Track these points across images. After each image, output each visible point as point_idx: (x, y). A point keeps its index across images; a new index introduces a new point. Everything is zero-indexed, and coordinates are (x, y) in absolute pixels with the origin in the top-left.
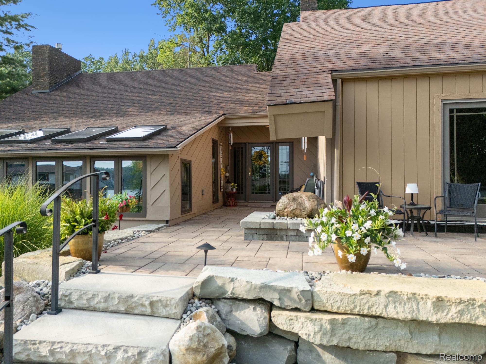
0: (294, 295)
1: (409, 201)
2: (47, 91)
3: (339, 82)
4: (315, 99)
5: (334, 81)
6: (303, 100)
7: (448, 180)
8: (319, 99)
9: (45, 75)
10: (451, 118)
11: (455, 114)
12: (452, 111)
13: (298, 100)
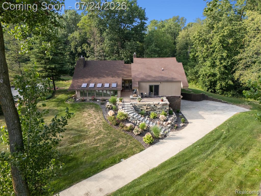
2: (83, 68)
3: (139, 83)
7: (149, 92)
11: (150, 86)
13: (135, 87)
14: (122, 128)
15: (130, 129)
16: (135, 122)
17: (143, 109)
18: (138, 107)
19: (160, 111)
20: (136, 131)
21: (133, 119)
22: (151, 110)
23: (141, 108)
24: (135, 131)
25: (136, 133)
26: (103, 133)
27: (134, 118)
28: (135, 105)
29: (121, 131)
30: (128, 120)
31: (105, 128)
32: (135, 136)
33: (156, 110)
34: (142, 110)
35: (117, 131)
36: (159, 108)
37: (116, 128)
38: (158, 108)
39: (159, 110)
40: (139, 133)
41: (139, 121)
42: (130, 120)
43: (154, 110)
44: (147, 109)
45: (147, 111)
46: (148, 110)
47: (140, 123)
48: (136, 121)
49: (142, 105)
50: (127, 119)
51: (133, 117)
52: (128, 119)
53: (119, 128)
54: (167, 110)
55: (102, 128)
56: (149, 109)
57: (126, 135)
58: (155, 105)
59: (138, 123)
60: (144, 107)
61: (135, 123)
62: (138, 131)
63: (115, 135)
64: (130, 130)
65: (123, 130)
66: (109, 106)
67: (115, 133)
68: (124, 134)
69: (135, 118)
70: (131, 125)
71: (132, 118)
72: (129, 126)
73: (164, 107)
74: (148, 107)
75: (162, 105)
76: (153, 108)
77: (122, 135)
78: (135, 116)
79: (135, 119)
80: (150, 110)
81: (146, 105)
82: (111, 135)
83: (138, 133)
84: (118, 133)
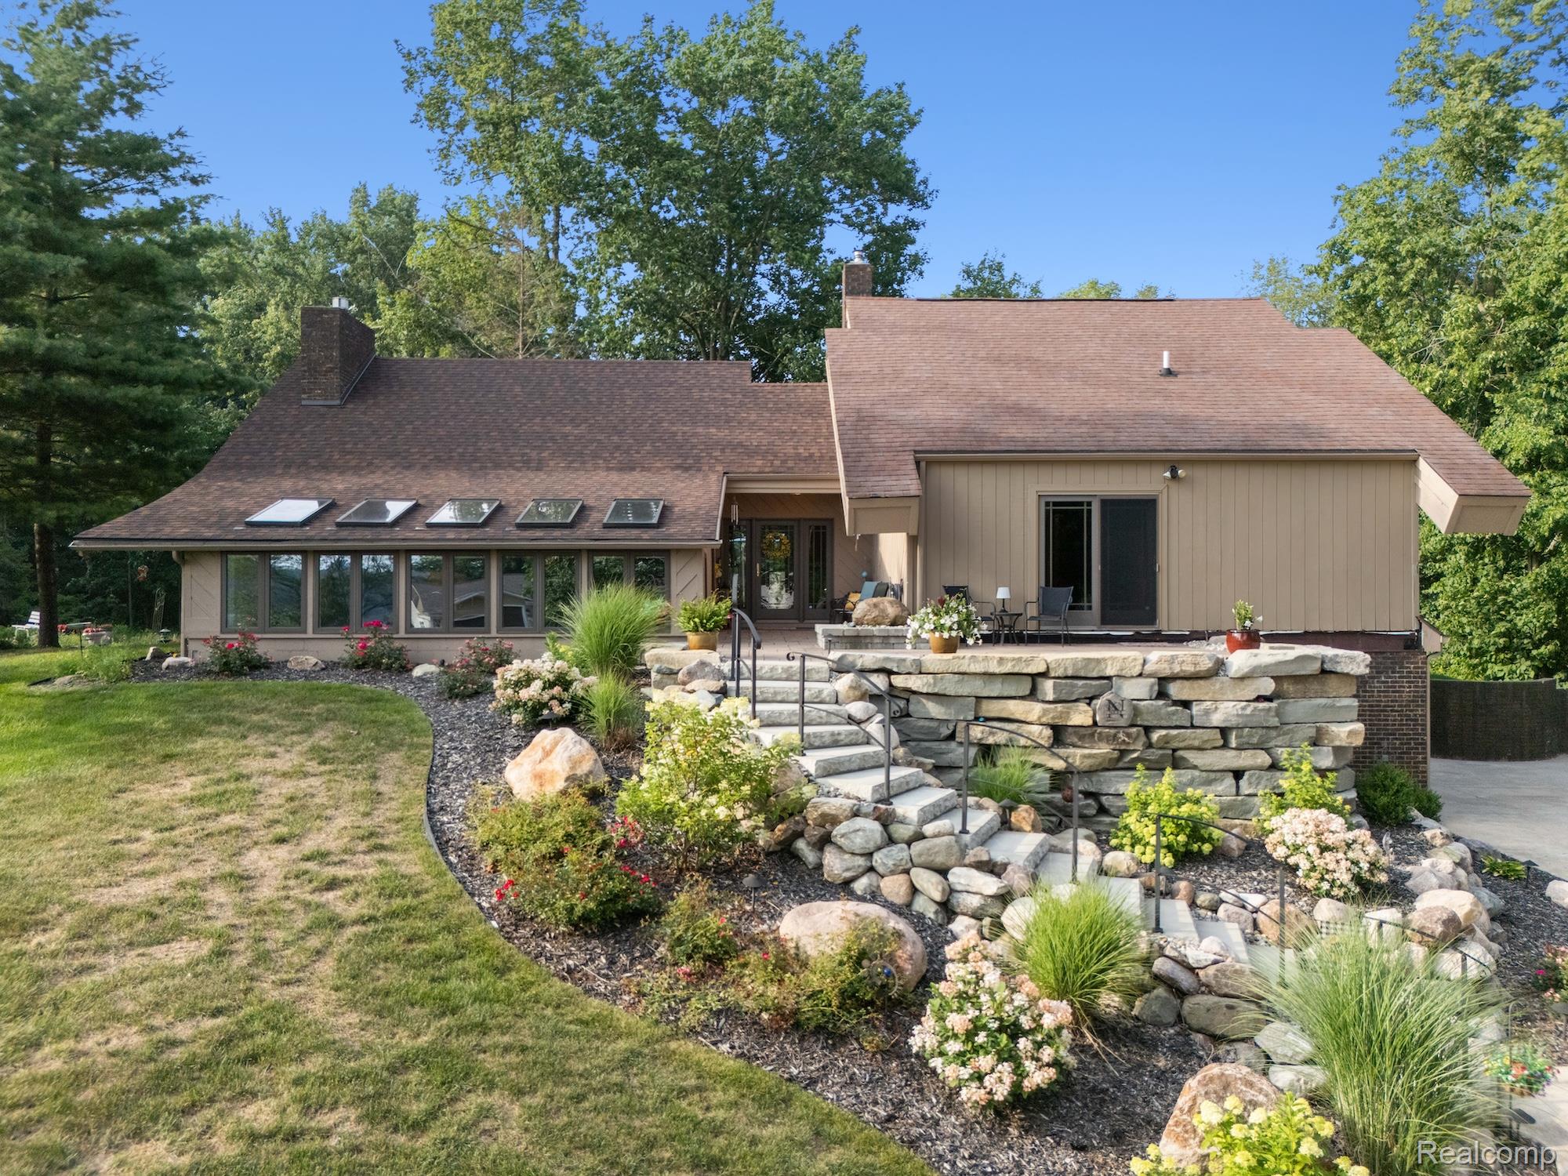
0: (908, 663)
1: (999, 608)
2: (338, 402)
3: (923, 464)
4: (900, 493)
5: (918, 463)
6: (888, 494)
7: (1043, 584)
8: (906, 493)
9: (331, 370)
10: (1047, 512)
11: (1051, 508)
12: (1047, 504)
13: (882, 494)
14: (702, 976)
15: (850, 997)
16: (914, 891)
17: (1000, 738)
18: (934, 709)
19: (1238, 774)
20: (976, 1027)
21: (891, 841)
22: (1120, 763)
23: (977, 732)
24: (958, 1022)
25: (985, 1062)
26: (315, 1064)
27: (902, 831)
28: (898, 681)
29: (692, 1032)
30: (810, 856)
31: (388, 976)
32: (950, 1124)
33: (1191, 757)
34: (987, 752)
35: (601, 1028)
36: (1224, 731)
37: (601, 985)
38: (1217, 719)
39: (1231, 759)
40: (1038, 1077)
41: (993, 868)
42: (835, 864)
43: (1154, 754)
44: (1059, 734)
45: (1059, 765)
46: (1078, 756)
47: (1005, 898)
48: (943, 872)
49: (996, 689)
50: (785, 853)
51: (886, 820)
52: (801, 845)
53: (657, 981)
54: (1338, 751)
55: (326, 967)
56: (1089, 734)
57: (776, 1103)
58: (1175, 690)
59: (974, 902)
60: (1015, 708)
61: (925, 907)
62: (1015, 1031)
63: (544, 1112)
64: (847, 1024)
65: (728, 1012)
66: (537, 685)
67: (562, 1076)
68: (736, 1082)
69: (920, 836)
70: (860, 926)
71: (876, 826)
72: (835, 949)
73: (1299, 708)
74: (1080, 716)
75: (1268, 686)
76: (1148, 730)
77: (691, 1107)
78: (908, 808)
79: (917, 847)
80: (1103, 750)
81: (1048, 688)
82: (473, 1101)
83: (1020, 1073)
84: (627, 1061)
